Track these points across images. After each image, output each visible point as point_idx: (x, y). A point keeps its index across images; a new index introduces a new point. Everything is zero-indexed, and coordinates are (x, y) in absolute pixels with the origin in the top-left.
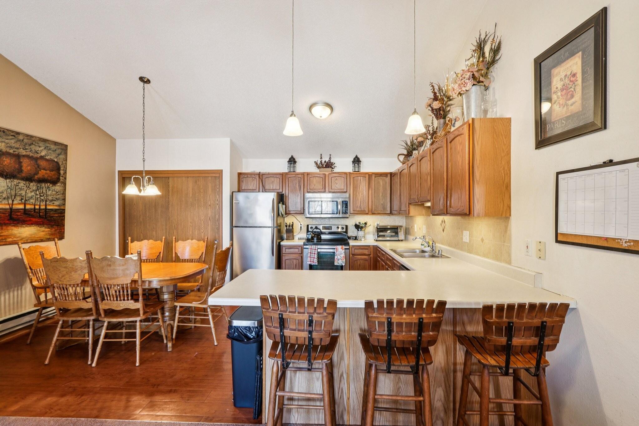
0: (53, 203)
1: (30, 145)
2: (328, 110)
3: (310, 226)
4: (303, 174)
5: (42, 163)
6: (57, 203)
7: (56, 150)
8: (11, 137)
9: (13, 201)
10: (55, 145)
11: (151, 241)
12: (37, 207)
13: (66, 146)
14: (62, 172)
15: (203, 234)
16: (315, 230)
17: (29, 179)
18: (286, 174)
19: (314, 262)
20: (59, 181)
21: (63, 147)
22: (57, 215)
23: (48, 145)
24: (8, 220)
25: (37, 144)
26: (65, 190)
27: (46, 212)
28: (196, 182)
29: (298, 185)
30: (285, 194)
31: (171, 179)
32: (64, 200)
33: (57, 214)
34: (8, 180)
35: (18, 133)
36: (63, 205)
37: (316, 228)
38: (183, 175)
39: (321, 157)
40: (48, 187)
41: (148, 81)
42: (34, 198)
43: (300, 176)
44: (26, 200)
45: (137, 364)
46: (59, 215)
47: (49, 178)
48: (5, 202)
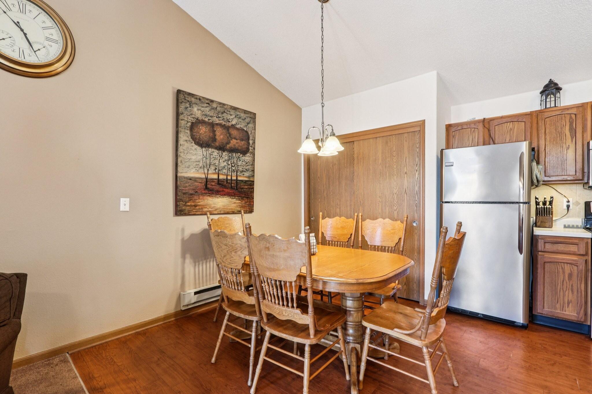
0: (244, 174)
1: (222, 113)
5: (234, 132)
6: (247, 174)
7: (245, 119)
8: (206, 105)
9: (208, 170)
10: (245, 113)
11: (343, 218)
12: (229, 178)
13: (255, 115)
14: (251, 142)
17: (221, 148)
20: (248, 152)
21: (252, 116)
22: (247, 187)
23: (239, 113)
24: (205, 190)
25: (228, 112)
26: (254, 161)
27: (237, 183)
28: (387, 143)
32: (253, 171)
33: (247, 186)
34: (204, 149)
35: (212, 101)
36: (253, 176)
40: (239, 157)
42: (226, 168)
44: (219, 170)
46: (249, 187)
47: (240, 148)
48: (201, 171)
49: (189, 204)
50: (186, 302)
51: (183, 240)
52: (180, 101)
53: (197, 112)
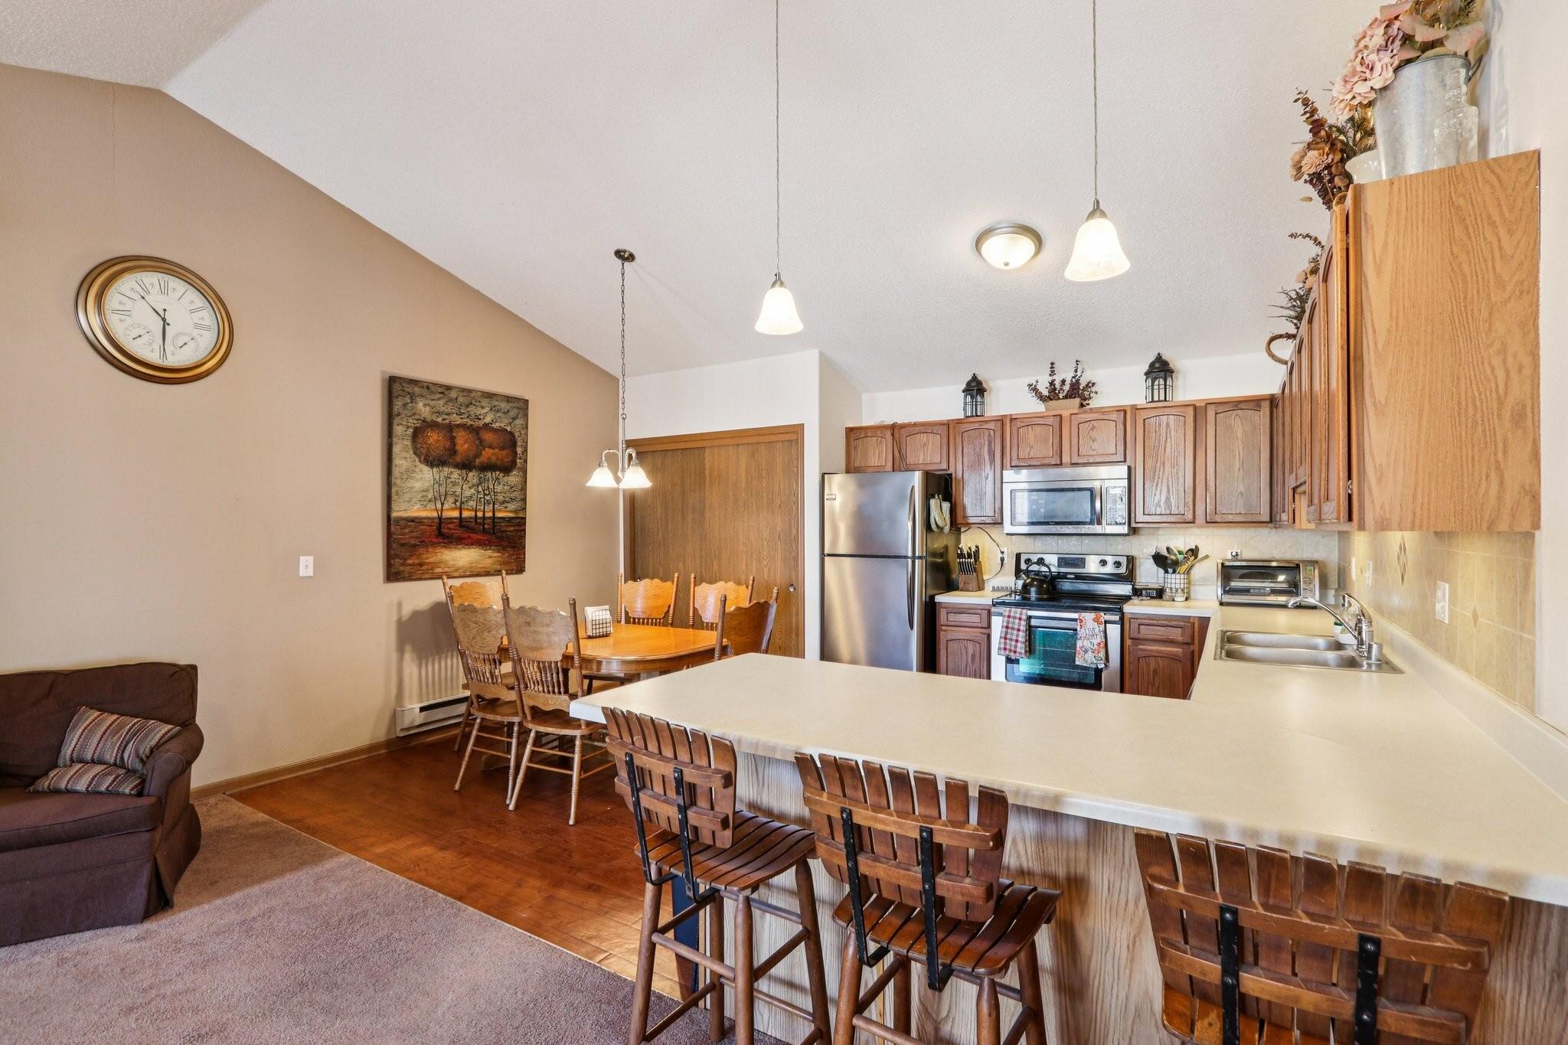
0: (506, 507)
1: (467, 406)
2: (1027, 245)
3: (1023, 558)
4: (1001, 420)
5: (488, 437)
6: (512, 506)
7: (508, 411)
8: (438, 396)
9: (442, 504)
10: (508, 401)
11: (656, 581)
12: (480, 514)
13: (526, 402)
14: (519, 450)
15: (766, 570)
16: (1034, 568)
17: (466, 466)
18: (959, 422)
19: (1015, 652)
20: (514, 468)
21: (521, 404)
22: (512, 529)
23: (496, 403)
24: (437, 537)
25: (478, 404)
26: (526, 482)
27: (494, 522)
28: (753, 455)
29: (986, 449)
30: (953, 476)
31: (707, 453)
32: (524, 500)
33: (511, 526)
34: (435, 470)
35: (449, 388)
36: (523, 509)
37: (1041, 562)
38: (727, 442)
39: (1053, 372)
40: (497, 479)
41: (631, 258)
42: (475, 498)
43: (991, 426)
44: (462, 503)
45: (571, 822)
46: (517, 528)
47: (499, 463)
48: (431, 506)
49: (410, 562)
50: (407, 723)
51: (399, 622)
52: (395, 394)
53: (423, 408)
